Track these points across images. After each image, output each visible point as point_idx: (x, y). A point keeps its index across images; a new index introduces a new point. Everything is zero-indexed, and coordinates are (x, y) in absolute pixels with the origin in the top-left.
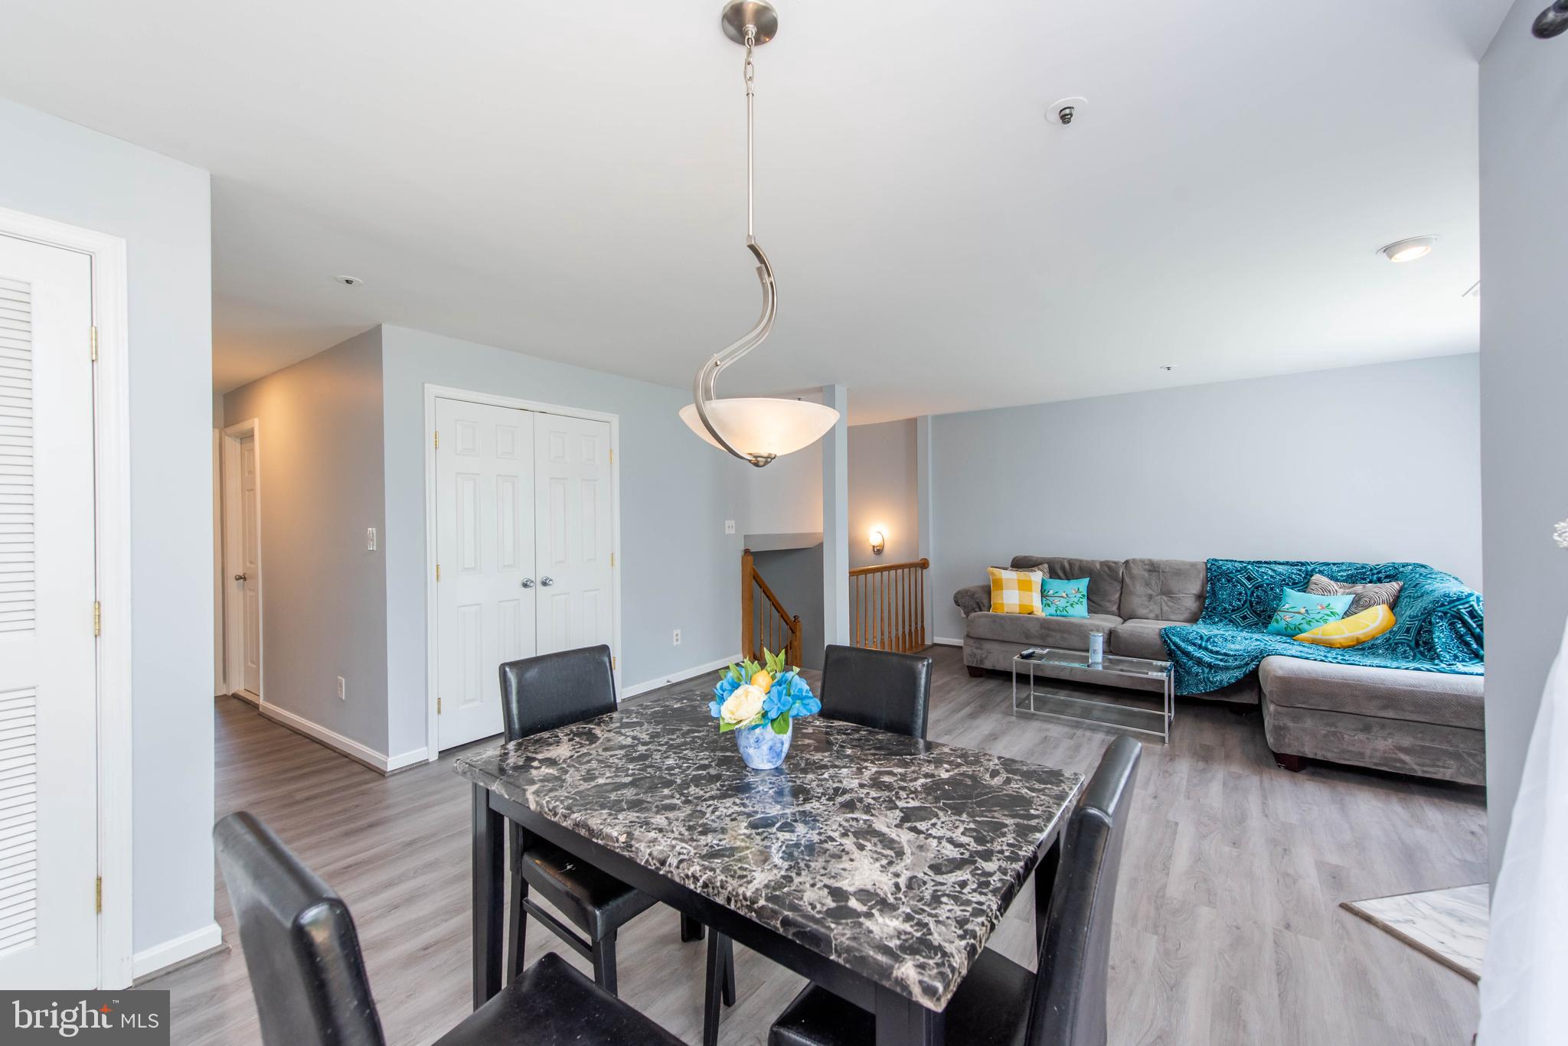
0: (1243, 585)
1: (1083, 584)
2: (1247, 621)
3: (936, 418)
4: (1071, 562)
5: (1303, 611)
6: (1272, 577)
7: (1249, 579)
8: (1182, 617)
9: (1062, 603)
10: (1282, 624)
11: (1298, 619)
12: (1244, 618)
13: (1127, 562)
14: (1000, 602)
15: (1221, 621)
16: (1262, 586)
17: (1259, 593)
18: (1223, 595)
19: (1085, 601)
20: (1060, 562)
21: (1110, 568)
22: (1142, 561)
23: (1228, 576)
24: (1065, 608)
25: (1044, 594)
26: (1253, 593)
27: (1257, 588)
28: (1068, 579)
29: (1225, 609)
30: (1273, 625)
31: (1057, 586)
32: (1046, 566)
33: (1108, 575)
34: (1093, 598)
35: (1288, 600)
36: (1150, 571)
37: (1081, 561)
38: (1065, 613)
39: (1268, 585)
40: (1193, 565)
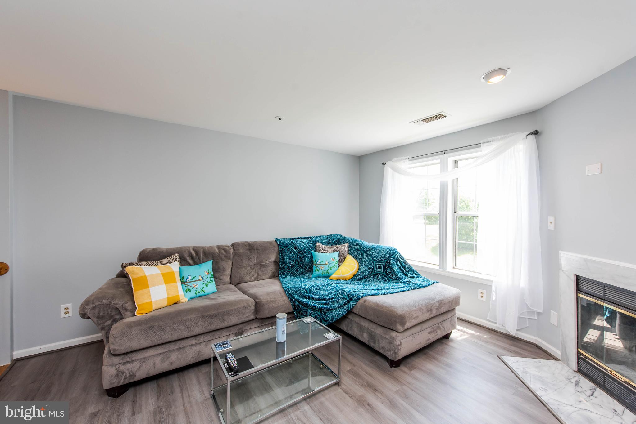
0: (294, 252)
1: (208, 265)
2: (299, 272)
4: (196, 250)
5: (327, 263)
6: (303, 246)
7: (295, 248)
8: (268, 276)
9: (199, 286)
10: (320, 271)
11: (325, 268)
12: (297, 270)
13: (233, 245)
15: (288, 274)
16: (301, 251)
17: (300, 255)
18: (286, 259)
19: (213, 279)
20: (187, 249)
21: (225, 251)
22: (243, 244)
23: (286, 247)
24: (202, 290)
25: (184, 282)
26: (298, 255)
27: (299, 253)
28: (195, 263)
29: (288, 267)
30: (316, 273)
31: (192, 271)
32: (177, 255)
33: (225, 256)
34: (217, 275)
35: (318, 258)
36: (250, 250)
37: (203, 248)
38: (202, 293)
39: (303, 250)
40: (270, 243)
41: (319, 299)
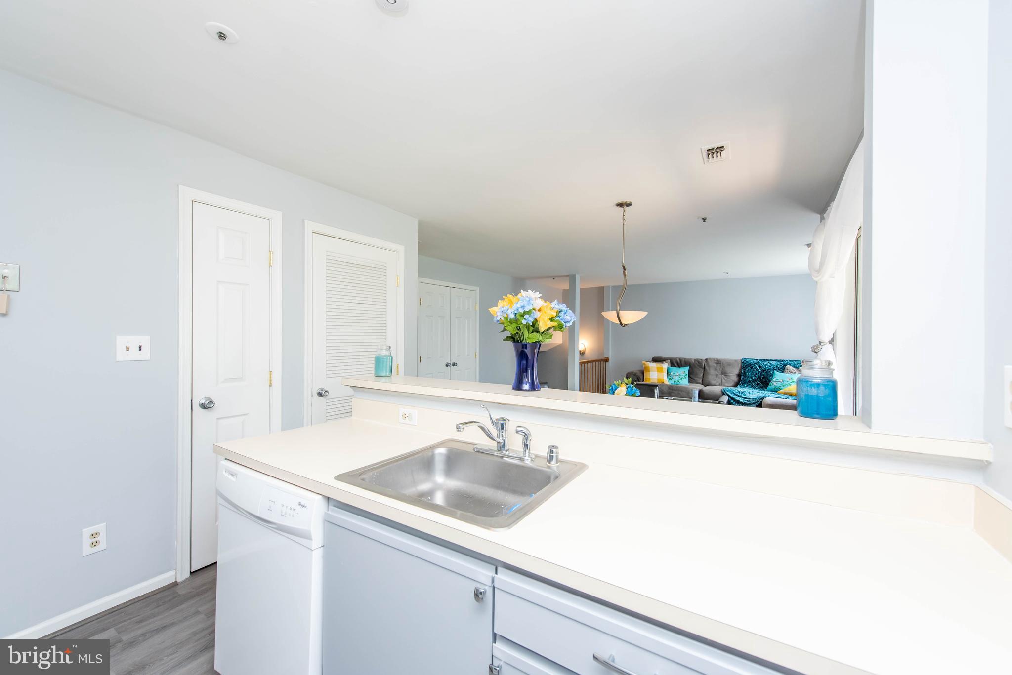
0: (757, 370)
1: (687, 369)
2: (759, 386)
3: (614, 287)
4: (680, 360)
5: (781, 381)
6: (769, 366)
7: (760, 367)
8: (731, 384)
9: (676, 378)
10: (773, 386)
11: (779, 384)
12: (758, 384)
13: (706, 360)
14: (648, 377)
15: (747, 386)
16: (765, 370)
17: (764, 373)
18: (749, 374)
19: (687, 377)
20: (676, 359)
21: (699, 362)
22: (714, 359)
23: (751, 366)
24: (678, 381)
25: (668, 374)
26: (761, 373)
27: (763, 371)
28: (679, 367)
29: (749, 380)
30: (769, 387)
31: (674, 370)
32: (669, 361)
33: (698, 366)
34: (692, 376)
35: (775, 376)
36: (717, 363)
37: (685, 359)
38: (678, 383)
39: (768, 370)
40: (736, 361)
41: (746, 398)
